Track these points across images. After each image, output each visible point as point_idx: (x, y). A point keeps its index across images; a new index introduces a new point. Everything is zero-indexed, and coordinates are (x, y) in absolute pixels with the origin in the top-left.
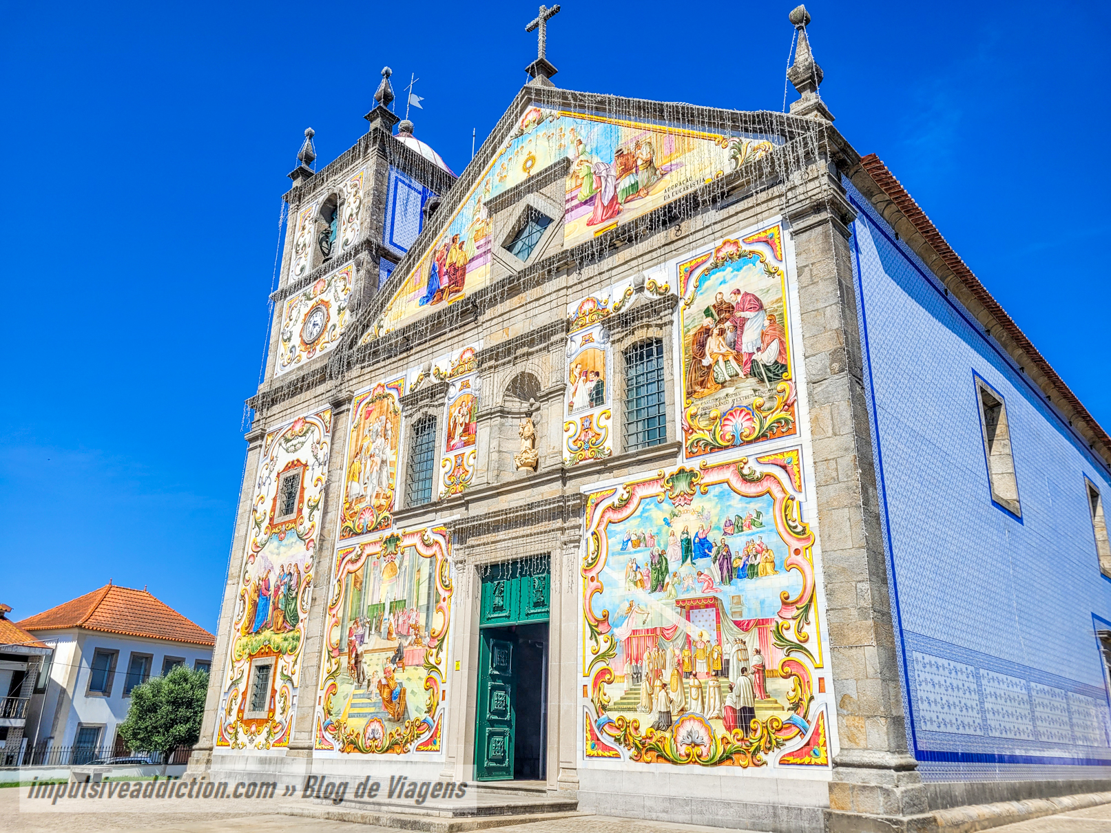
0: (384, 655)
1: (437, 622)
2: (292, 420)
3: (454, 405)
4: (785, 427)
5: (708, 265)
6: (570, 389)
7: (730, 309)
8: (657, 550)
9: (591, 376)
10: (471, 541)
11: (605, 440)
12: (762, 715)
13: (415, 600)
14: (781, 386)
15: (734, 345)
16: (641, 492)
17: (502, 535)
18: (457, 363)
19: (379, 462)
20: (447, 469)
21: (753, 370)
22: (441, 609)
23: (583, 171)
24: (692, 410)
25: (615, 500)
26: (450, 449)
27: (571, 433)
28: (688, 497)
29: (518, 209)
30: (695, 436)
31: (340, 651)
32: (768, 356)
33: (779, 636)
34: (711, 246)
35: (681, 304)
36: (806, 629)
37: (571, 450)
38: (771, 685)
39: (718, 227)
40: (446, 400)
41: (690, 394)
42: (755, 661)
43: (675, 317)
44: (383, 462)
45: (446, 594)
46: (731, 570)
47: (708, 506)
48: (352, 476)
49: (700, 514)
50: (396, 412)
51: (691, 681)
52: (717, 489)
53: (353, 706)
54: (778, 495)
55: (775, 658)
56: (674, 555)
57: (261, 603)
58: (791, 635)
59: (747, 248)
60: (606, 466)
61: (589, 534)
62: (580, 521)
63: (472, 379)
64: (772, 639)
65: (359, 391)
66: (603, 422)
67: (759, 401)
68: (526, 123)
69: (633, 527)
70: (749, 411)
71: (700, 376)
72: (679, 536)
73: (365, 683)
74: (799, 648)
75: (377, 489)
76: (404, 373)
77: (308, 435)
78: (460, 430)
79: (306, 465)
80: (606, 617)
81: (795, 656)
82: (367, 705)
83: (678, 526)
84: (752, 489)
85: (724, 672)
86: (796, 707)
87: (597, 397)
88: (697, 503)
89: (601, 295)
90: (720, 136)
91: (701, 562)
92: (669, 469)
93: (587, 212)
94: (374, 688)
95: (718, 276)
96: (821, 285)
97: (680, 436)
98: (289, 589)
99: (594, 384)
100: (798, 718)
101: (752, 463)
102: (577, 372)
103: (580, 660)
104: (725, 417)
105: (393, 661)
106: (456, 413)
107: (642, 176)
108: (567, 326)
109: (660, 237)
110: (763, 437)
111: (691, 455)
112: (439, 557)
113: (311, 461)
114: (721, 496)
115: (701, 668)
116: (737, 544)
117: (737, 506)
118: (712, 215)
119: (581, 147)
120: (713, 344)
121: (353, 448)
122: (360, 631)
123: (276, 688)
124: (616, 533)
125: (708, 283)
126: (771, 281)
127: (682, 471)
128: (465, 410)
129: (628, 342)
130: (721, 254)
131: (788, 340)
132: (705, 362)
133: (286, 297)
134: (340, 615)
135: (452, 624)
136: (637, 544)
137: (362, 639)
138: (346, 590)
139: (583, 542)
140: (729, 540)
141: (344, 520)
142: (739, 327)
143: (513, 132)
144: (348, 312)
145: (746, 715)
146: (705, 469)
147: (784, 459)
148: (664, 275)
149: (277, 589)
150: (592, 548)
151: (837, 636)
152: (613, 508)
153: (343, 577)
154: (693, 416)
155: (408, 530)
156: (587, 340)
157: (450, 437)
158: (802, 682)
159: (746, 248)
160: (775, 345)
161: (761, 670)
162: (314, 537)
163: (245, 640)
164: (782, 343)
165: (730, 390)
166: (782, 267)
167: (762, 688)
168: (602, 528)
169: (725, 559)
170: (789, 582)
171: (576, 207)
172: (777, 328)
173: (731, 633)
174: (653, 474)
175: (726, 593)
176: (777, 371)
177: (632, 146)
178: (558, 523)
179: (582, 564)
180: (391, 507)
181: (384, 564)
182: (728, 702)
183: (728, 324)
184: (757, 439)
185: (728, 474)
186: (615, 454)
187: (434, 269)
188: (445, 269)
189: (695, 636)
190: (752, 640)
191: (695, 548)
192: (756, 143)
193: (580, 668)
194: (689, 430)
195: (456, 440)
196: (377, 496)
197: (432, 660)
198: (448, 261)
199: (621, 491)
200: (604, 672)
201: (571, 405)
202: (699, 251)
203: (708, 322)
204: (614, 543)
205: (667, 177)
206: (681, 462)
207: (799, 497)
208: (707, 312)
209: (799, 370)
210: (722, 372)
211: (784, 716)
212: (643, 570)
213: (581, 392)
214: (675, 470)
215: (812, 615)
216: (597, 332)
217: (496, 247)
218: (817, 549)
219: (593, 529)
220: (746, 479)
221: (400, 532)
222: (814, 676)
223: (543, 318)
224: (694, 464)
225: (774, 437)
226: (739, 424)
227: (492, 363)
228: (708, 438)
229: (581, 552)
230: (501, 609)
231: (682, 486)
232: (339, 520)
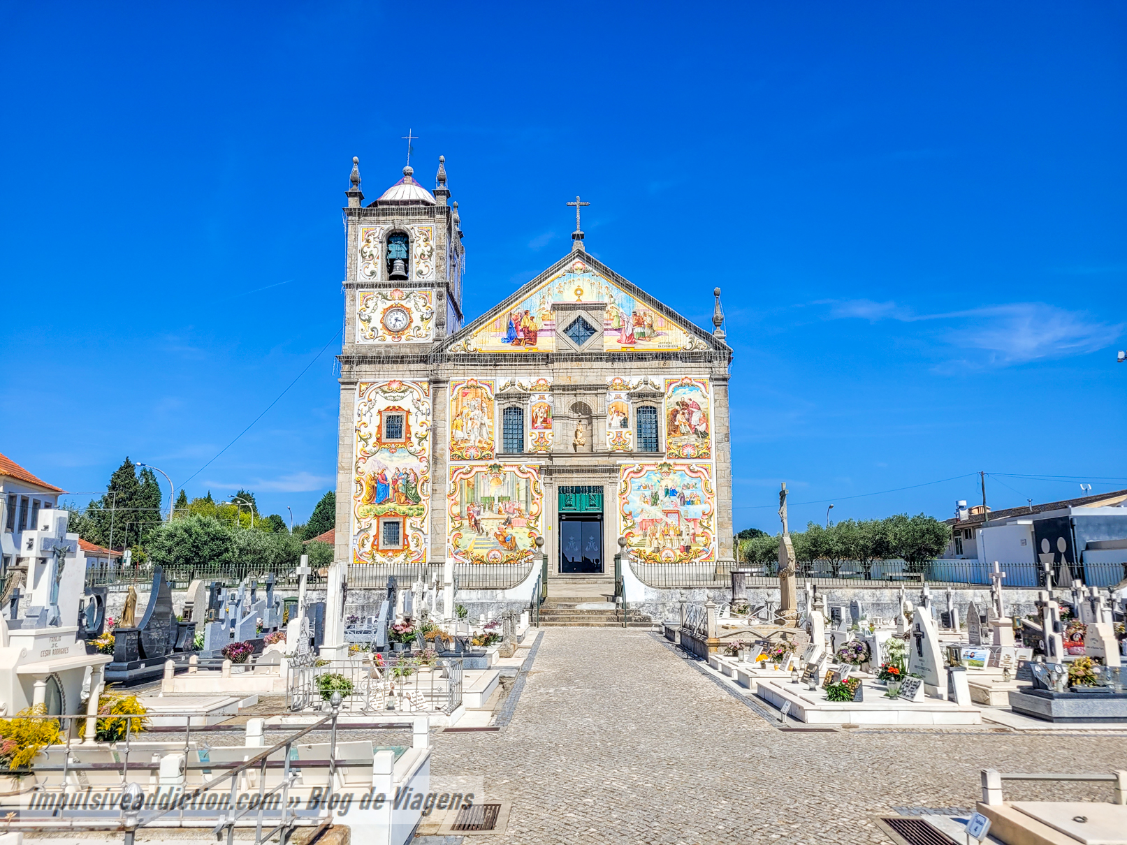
0: (497, 521)
1: (534, 509)
2: (389, 380)
3: (535, 406)
4: (706, 456)
5: (678, 384)
6: (609, 417)
7: (687, 405)
8: (654, 491)
9: (621, 414)
10: (554, 475)
11: (629, 443)
12: (693, 548)
13: (517, 497)
14: (706, 440)
15: (688, 420)
16: (646, 468)
17: (575, 475)
18: (534, 385)
19: (479, 424)
20: (534, 437)
21: (696, 432)
22: (535, 503)
23: (614, 313)
24: (670, 441)
25: (635, 469)
26: (534, 427)
27: (611, 436)
28: (668, 473)
29: (574, 315)
30: (671, 451)
31: (462, 518)
32: (702, 428)
33: (701, 524)
34: (680, 376)
35: (666, 396)
36: (710, 523)
37: (611, 444)
38: (697, 539)
39: (683, 369)
40: (529, 402)
41: (669, 434)
42: (692, 531)
43: (663, 401)
44: (481, 424)
45: (539, 497)
46: (684, 502)
47: (676, 478)
48: (455, 426)
49: (673, 481)
50: (489, 399)
51: (668, 537)
52: (680, 472)
53: (476, 543)
54: (703, 479)
55: (699, 531)
56: (661, 494)
57: (380, 488)
58: (705, 524)
59: (696, 384)
60: (631, 455)
61: (622, 481)
62: (617, 475)
63: (547, 396)
64: (699, 525)
65: (454, 378)
66: (627, 436)
67: (697, 444)
68: (575, 267)
69: (643, 481)
70: (694, 447)
71: (674, 429)
72: (664, 487)
73: (485, 533)
74: (707, 528)
75: (479, 438)
76: (494, 378)
77: (406, 394)
78: (540, 420)
79: (409, 412)
80: (630, 513)
81: (706, 530)
82: (487, 543)
83: (664, 483)
84: (694, 475)
85: (681, 535)
86: (705, 545)
87: (624, 423)
88: (671, 476)
89: (627, 379)
90: (685, 331)
91: (672, 497)
92: (660, 461)
93: (617, 335)
94: (491, 535)
95: (681, 390)
96: (723, 408)
97: (664, 450)
98: (408, 482)
99: (622, 418)
100: (706, 549)
101: (694, 466)
102: (613, 410)
103: (618, 528)
104: (684, 447)
105: (504, 524)
106: (537, 410)
107: (647, 331)
108: (607, 387)
109: (655, 363)
110: (698, 457)
111: (669, 458)
112: (532, 479)
113: (413, 410)
114: (681, 475)
115: (672, 533)
116: (687, 493)
117: (687, 480)
118: (680, 363)
119: (612, 299)
120: (679, 417)
121: (454, 410)
122: (476, 509)
123: (407, 533)
124: (635, 482)
125: (677, 392)
126: (704, 400)
127: (665, 463)
128: (543, 411)
129: (641, 404)
130: (684, 382)
131: (709, 424)
132: (676, 423)
133: (357, 288)
134: (458, 499)
135: (543, 511)
136: (645, 487)
137: (479, 513)
138: (461, 488)
139: (619, 484)
140: (684, 491)
141: (452, 450)
142: (691, 413)
143: (567, 267)
144: (432, 324)
145: (688, 548)
146: (675, 464)
147: (706, 467)
148: (658, 381)
149: (395, 482)
150: (624, 486)
151: (720, 525)
152: (634, 472)
153: (457, 480)
154: (671, 443)
155: (507, 463)
156: (619, 397)
157: (534, 422)
158: (708, 538)
159: (694, 383)
160: (704, 425)
161: (694, 534)
162: (426, 455)
163: (369, 507)
164: (707, 425)
165: (686, 437)
166: (708, 397)
167: (694, 540)
168: (628, 479)
169: (682, 498)
170: (706, 508)
171: (610, 330)
172: (705, 418)
173: (683, 522)
174: (653, 462)
175: (682, 509)
176: (705, 435)
177: (642, 313)
178: (607, 475)
179: (618, 492)
180: (492, 450)
181: (491, 478)
182: (682, 544)
183: (686, 411)
184: (696, 458)
185: (684, 468)
186: (634, 451)
187: (511, 323)
188: (520, 328)
189: (669, 522)
190: (691, 525)
191: (670, 492)
192: (701, 341)
193: (618, 531)
194: (668, 448)
195: (538, 424)
196: (480, 442)
197: (532, 525)
198: (522, 324)
199: (637, 466)
200: (630, 533)
201: (610, 425)
202: (674, 376)
203: (677, 407)
204: (635, 486)
205: (660, 337)
206: (665, 460)
207: (710, 480)
208: (677, 403)
209: (712, 436)
210: (683, 429)
211: (701, 548)
212: (648, 498)
213: (617, 420)
214: (662, 462)
215: (712, 518)
216: (623, 395)
217: (560, 330)
218: (715, 498)
219: (624, 479)
220: (691, 471)
221: (502, 464)
222: (712, 537)
223: (592, 379)
224: (671, 462)
225: (702, 458)
226: (689, 451)
227: (561, 392)
228: (677, 453)
229: (618, 487)
230: (571, 505)
231: (665, 469)
232: (448, 450)
